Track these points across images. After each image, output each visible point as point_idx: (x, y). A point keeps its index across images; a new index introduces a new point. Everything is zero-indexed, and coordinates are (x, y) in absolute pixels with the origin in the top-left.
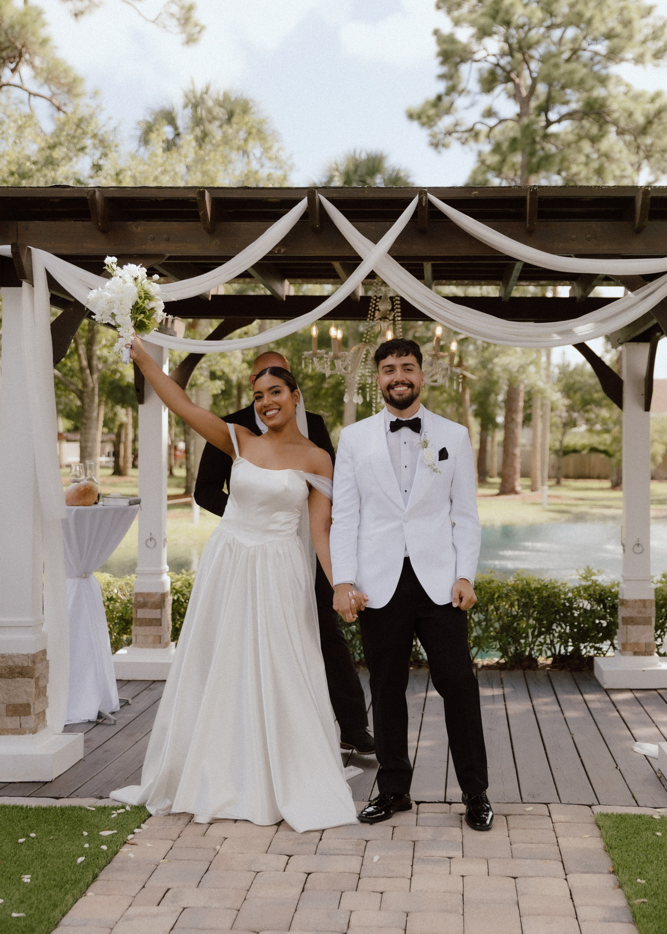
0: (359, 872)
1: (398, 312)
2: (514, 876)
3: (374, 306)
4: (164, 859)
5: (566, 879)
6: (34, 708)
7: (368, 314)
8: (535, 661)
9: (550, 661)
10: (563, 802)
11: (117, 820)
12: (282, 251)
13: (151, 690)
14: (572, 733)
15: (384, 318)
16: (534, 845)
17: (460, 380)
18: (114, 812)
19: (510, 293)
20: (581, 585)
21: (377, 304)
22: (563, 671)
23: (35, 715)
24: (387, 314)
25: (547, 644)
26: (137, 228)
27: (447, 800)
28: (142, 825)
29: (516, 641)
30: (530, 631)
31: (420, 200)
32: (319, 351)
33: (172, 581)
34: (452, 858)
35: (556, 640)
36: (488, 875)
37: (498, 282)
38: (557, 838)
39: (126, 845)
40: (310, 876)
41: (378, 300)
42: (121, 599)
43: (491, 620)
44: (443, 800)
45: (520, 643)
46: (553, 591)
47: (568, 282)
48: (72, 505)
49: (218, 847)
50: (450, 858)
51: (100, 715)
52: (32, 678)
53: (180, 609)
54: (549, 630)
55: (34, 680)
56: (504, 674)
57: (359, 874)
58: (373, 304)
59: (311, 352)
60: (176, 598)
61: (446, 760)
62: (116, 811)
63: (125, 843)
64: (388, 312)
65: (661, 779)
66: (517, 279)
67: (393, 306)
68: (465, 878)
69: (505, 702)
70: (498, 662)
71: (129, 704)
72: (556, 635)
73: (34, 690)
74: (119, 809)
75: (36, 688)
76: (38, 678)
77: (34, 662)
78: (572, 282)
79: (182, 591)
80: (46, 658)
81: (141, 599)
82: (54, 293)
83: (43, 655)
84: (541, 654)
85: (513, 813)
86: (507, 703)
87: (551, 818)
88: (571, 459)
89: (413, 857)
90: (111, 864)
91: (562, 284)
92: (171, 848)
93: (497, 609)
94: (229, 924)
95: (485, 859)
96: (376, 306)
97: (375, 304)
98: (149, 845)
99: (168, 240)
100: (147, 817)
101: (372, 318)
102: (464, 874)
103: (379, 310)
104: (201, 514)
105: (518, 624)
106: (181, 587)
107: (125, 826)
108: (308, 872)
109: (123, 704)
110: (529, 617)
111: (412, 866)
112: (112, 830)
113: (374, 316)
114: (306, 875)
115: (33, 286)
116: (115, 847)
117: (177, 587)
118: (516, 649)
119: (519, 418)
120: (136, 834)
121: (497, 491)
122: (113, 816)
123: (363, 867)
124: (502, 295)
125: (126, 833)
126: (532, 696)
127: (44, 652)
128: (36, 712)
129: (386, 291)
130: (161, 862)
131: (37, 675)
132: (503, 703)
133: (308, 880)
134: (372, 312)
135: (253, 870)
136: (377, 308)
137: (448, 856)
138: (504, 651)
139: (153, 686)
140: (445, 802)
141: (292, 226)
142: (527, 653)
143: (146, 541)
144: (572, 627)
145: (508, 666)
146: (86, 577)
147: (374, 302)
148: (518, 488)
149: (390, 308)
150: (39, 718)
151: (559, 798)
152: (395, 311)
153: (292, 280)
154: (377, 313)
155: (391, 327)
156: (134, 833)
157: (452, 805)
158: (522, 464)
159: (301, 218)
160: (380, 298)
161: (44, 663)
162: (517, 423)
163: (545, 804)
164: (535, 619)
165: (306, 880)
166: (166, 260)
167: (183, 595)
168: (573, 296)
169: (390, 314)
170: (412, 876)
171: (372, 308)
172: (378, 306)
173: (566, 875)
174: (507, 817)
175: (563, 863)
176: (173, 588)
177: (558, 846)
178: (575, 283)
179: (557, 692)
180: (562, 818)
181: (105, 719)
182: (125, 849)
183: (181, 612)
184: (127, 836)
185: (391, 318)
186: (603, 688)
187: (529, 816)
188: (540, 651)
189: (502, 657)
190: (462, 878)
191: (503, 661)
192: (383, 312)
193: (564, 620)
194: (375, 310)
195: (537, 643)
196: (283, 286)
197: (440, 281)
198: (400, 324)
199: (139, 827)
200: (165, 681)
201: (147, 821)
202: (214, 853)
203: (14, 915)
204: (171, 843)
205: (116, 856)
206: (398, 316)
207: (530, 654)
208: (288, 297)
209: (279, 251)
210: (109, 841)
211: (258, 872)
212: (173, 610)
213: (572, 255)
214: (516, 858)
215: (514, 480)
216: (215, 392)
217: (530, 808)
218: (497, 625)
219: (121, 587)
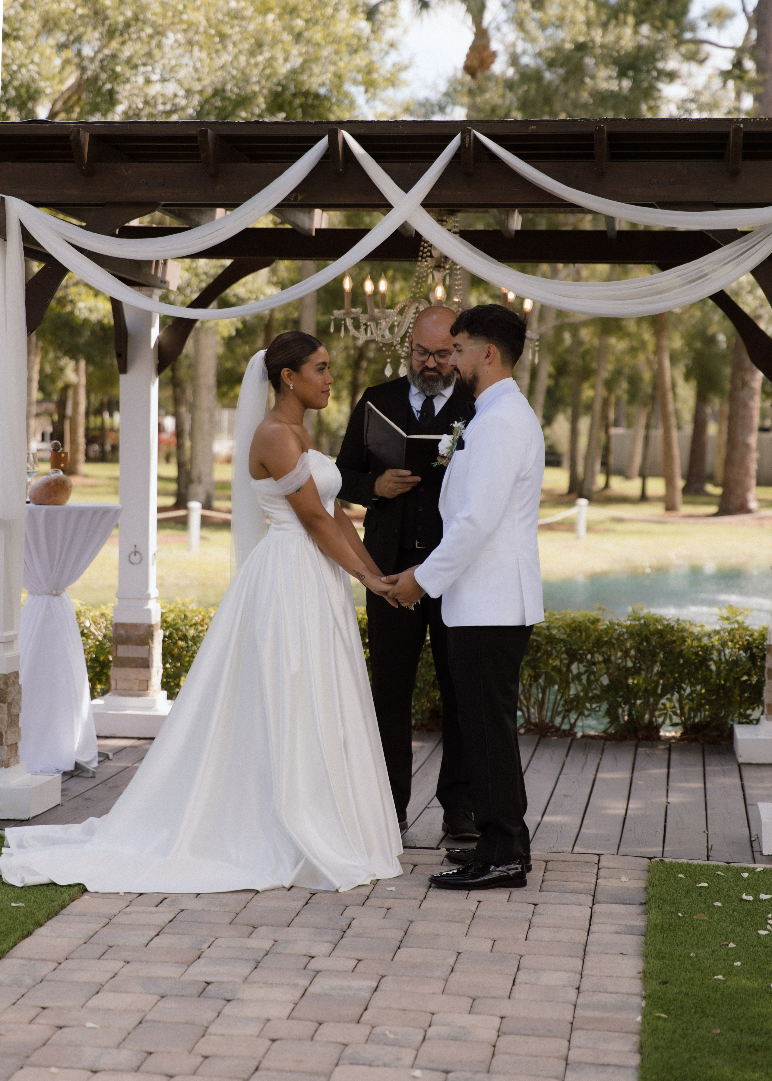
2: (535, 903)
3: (425, 250)
5: (592, 908)
6: (6, 738)
8: (657, 732)
9: (677, 732)
10: (619, 854)
12: (300, 198)
15: (438, 266)
16: (568, 883)
17: (537, 349)
20: (722, 629)
22: (692, 744)
23: (8, 746)
24: (442, 262)
26: (127, 171)
31: (463, 140)
32: (353, 310)
33: (163, 611)
38: (597, 879)
42: (94, 635)
46: (680, 634)
48: (41, 504)
51: (77, 765)
52: (4, 703)
53: (173, 650)
55: (6, 704)
58: (424, 248)
59: (342, 312)
60: (167, 634)
65: (754, 843)
69: (597, 771)
70: (604, 732)
71: (109, 760)
73: (6, 716)
75: (8, 715)
76: (10, 704)
77: (6, 684)
79: (175, 625)
80: (18, 682)
81: (122, 632)
82: (27, 245)
83: (15, 678)
84: (664, 722)
85: (556, 859)
86: (600, 772)
94: (229, 921)
96: (428, 250)
99: (163, 185)
102: (481, 900)
104: (202, 538)
106: (174, 620)
109: (102, 759)
115: (5, 240)
117: (169, 620)
121: (713, 509)
127: (16, 675)
128: (9, 743)
131: (9, 700)
132: (594, 772)
136: (429, 253)
138: (613, 715)
141: (309, 170)
142: (645, 720)
143: (129, 556)
145: (619, 736)
146: (57, 595)
148: (753, 505)
150: (11, 751)
151: (617, 851)
158: (760, 463)
159: (321, 159)
161: (17, 687)
162: (751, 389)
163: (597, 854)
167: (178, 630)
169: (445, 262)
170: (424, 899)
173: (593, 904)
174: (548, 862)
175: (594, 896)
176: (164, 621)
177: (596, 884)
180: (611, 865)
181: (83, 771)
183: (173, 653)
186: (737, 762)
187: (574, 862)
188: (665, 717)
189: (610, 725)
190: (477, 902)
191: (611, 730)
192: (437, 258)
196: (311, 219)
200: (153, 739)
203: (13, 904)
207: (651, 722)
208: (318, 230)
209: (296, 198)
212: (164, 648)
213: (654, 203)
214: (544, 891)
215: (746, 489)
216: (226, 334)
219: (94, 620)
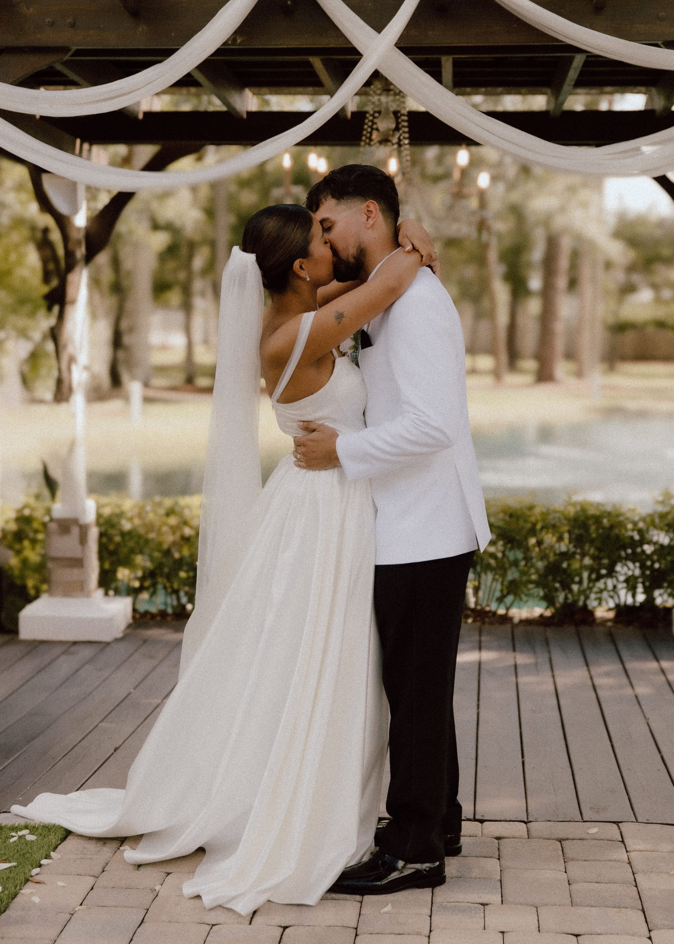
0: (355, 926)
1: (404, 132)
2: (576, 933)
3: (370, 124)
4: (81, 905)
5: (650, 938)
7: (362, 135)
8: (591, 613)
9: (611, 615)
10: (639, 820)
11: (17, 846)
12: (239, 41)
13: (72, 654)
14: (647, 717)
15: (385, 141)
16: (602, 885)
18: (14, 834)
19: (562, 104)
20: (655, 512)
21: (376, 120)
22: (631, 628)
24: (389, 135)
25: (609, 591)
26: (28, 8)
27: (477, 817)
28: (52, 854)
29: (566, 586)
30: (585, 575)
32: (293, 189)
34: (487, 905)
35: (620, 586)
36: (539, 930)
37: (544, 89)
38: (634, 874)
39: (29, 884)
40: (287, 930)
41: (377, 115)
43: (532, 558)
44: (472, 817)
45: (571, 591)
46: (617, 519)
47: (643, 89)
49: (158, 888)
50: (483, 905)
54: (611, 573)
56: (550, 632)
57: (356, 929)
58: (369, 121)
59: (283, 191)
61: (474, 757)
62: (16, 832)
63: (27, 881)
64: (391, 132)
66: (573, 83)
67: (398, 123)
68: (505, 935)
69: (552, 670)
70: (541, 616)
72: (622, 578)
74: (21, 830)
78: (650, 88)
84: (600, 604)
85: (570, 836)
86: (557, 673)
87: (625, 844)
88: (629, 337)
89: (432, 904)
90: (7, 912)
91: (635, 91)
92: (92, 889)
93: (539, 543)
95: (532, 905)
96: (374, 123)
97: (372, 121)
98: (60, 884)
99: (73, 26)
100: (59, 842)
101: (368, 141)
102: (505, 930)
103: (377, 129)
105: (569, 565)
107: (28, 855)
108: (283, 925)
110: (583, 555)
111: (431, 916)
112: (10, 862)
113: (371, 140)
114: (282, 929)
116: (13, 888)
118: (566, 598)
119: (562, 282)
120: (43, 867)
121: (532, 379)
122: (12, 840)
123: (361, 917)
124: (552, 107)
125: (30, 867)
126: (589, 661)
129: (387, 103)
130: (76, 909)
132: (549, 674)
133: (283, 936)
134: (368, 132)
135: (207, 922)
136: (375, 126)
137: (481, 901)
138: (549, 600)
139: (74, 649)
140: (475, 820)
142: (581, 603)
144: (643, 567)
145: (556, 620)
147: (371, 118)
148: (559, 375)
149: (393, 126)
151: (634, 813)
152: (401, 132)
153: (256, 90)
154: (375, 135)
155: (395, 153)
156: (40, 866)
157: (485, 823)
160: (379, 112)
162: (559, 289)
163: (614, 822)
164: (593, 558)
165: (281, 938)
166: (72, 55)
168: (649, 108)
169: (393, 135)
170: (431, 931)
171: (369, 127)
172: (376, 123)
173: (650, 931)
174: (563, 842)
175: (644, 913)
177: (636, 886)
178: (654, 90)
179: (624, 659)
180: (641, 846)
182: (27, 890)
184: (30, 871)
185: (395, 140)
187: (594, 841)
188: (600, 600)
189: (547, 608)
190: (501, 935)
191: (548, 613)
192: (383, 132)
193: (634, 558)
194: (372, 129)
195: (595, 590)
196: (242, 98)
197: (463, 89)
198: (407, 149)
199: (48, 857)
201: (60, 847)
202: (152, 896)
204: (91, 881)
205: (15, 900)
206: (404, 138)
207: (585, 605)
208: (249, 113)
209: (234, 40)
210: (5, 879)
211: (213, 925)
213: (660, 43)
214: (577, 905)
217: (594, 830)
218: (540, 565)
